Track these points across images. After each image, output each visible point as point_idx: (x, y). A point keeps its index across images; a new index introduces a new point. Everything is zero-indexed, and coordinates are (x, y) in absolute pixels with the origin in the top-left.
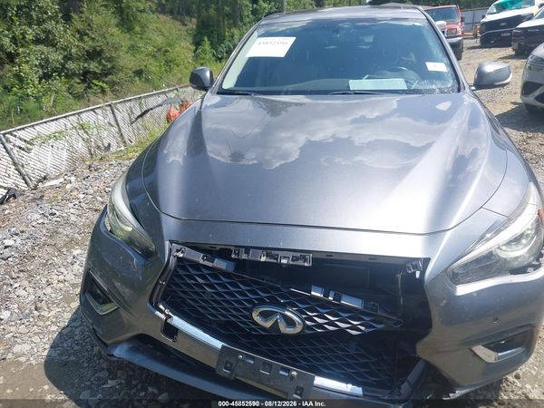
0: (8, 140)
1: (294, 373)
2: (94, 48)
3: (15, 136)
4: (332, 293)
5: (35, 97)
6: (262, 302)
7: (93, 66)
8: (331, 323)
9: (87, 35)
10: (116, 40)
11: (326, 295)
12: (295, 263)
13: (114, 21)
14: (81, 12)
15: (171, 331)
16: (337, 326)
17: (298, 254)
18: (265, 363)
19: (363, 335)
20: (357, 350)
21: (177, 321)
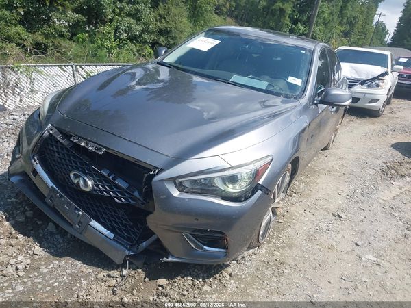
0: (77, 70)
1: (81, 213)
2: (167, 28)
3: (83, 69)
4: (113, 175)
5: (108, 49)
6: (77, 169)
7: (162, 40)
8: (107, 192)
9: (165, 18)
10: (182, 26)
11: (109, 175)
12: (97, 151)
13: (186, 14)
14: (166, 3)
15: (35, 172)
16: (110, 194)
17: (99, 147)
18: (68, 203)
19: (122, 204)
20: (123, 215)
21: (39, 168)
